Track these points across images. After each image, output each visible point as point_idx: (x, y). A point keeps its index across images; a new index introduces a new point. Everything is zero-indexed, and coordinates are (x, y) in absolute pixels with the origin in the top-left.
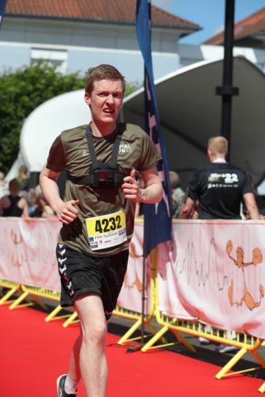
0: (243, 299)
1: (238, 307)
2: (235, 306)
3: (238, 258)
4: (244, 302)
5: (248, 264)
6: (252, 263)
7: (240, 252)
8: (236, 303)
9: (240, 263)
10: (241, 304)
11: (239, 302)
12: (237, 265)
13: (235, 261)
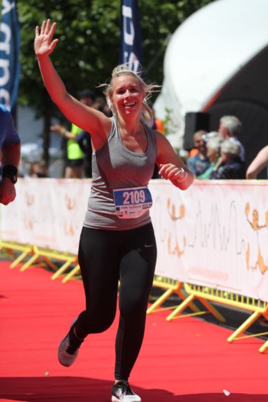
0: (257, 263)
1: (253, 271)
2: (251, 269)
3: (254, 221)
4: (258, 266)
5: (262, 227)
6: (265, 226)
7: (256, 214)
8: (252, 267)
9: (255, 226)
10: (256, 268)
11: (254, 266)
12: (253, 227)
13: (251, 224)
